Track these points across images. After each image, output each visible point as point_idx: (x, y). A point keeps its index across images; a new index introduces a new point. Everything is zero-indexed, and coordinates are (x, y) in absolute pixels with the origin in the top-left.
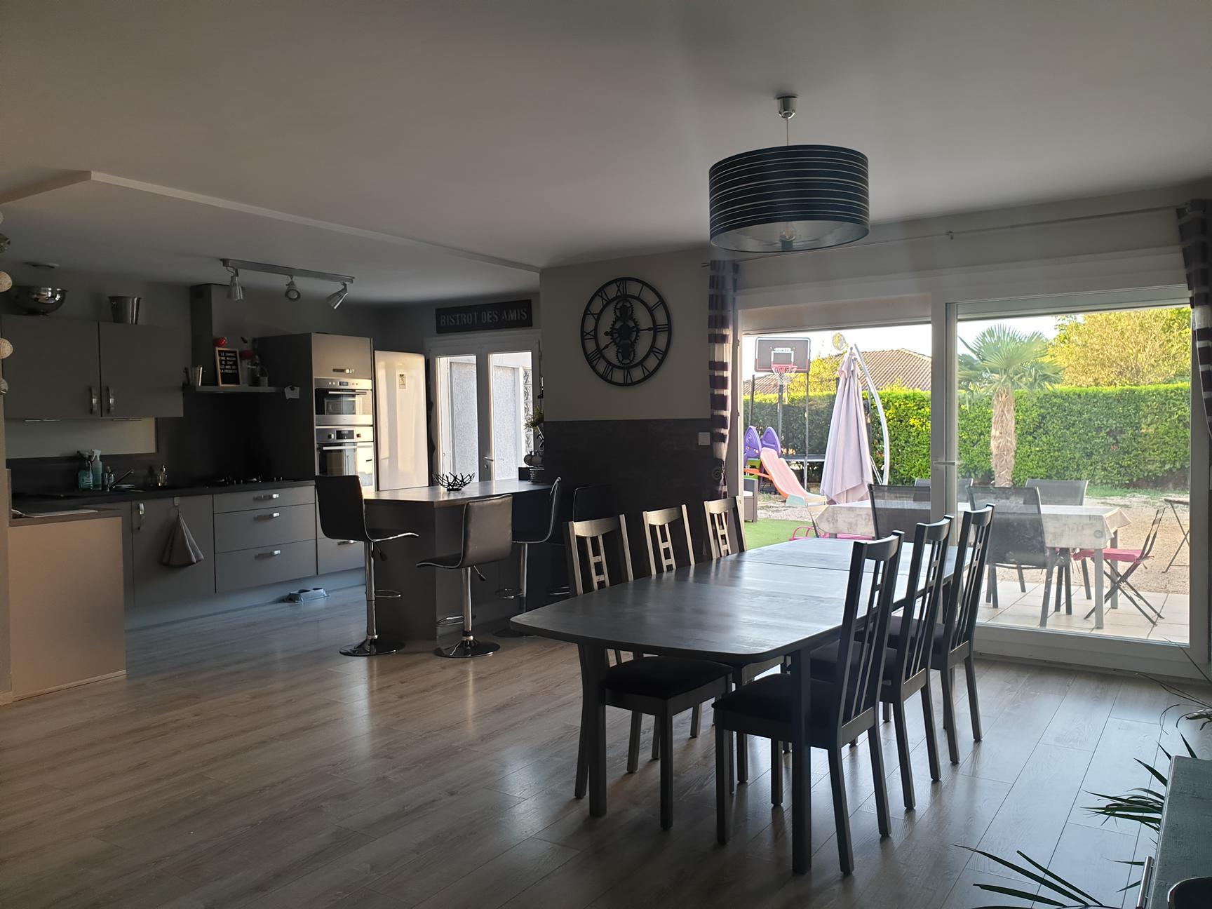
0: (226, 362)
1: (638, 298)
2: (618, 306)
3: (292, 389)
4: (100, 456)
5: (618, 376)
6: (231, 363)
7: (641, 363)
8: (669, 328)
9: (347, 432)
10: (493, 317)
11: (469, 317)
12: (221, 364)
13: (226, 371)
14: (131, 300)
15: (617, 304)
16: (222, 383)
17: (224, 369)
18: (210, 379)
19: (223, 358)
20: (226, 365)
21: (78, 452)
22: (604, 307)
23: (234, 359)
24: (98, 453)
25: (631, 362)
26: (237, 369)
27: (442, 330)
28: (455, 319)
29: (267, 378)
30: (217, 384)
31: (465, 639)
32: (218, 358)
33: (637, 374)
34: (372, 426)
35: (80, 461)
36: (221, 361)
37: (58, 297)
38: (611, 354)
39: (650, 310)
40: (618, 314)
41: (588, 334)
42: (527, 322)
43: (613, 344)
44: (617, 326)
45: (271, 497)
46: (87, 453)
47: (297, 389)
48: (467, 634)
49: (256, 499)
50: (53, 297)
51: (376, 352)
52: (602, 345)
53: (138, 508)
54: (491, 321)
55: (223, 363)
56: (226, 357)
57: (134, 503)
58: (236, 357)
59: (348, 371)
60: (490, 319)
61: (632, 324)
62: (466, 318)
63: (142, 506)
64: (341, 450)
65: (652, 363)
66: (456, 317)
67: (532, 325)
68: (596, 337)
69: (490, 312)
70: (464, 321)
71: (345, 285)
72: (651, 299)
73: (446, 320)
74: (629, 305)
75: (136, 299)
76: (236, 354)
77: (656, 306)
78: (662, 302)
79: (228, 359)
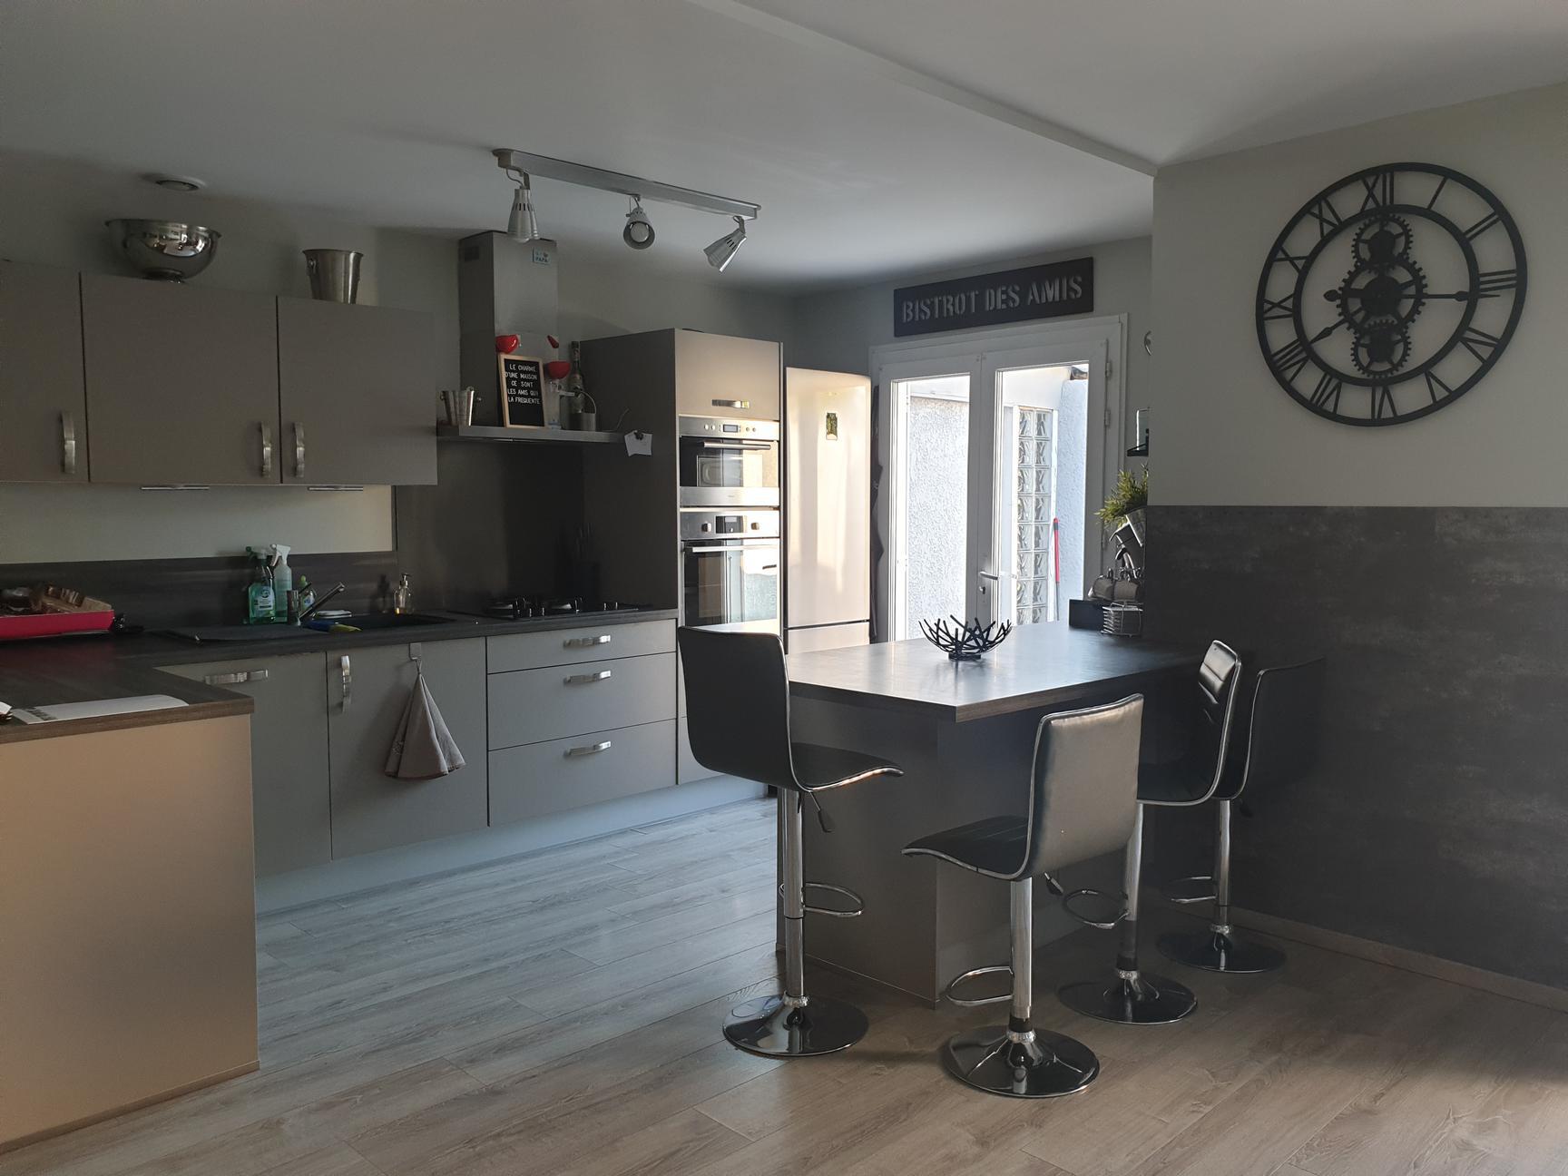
0: (518, 383)
1: (1428, 213)
2: (1366, 236)
3: (639, 437)
4: (289, 557)
5: (1356, 402)
6: (528, 384)
7: (1426, 369)
8: (1518, 280)
9: (735, 520)
10: (1009, 297)
11: (960, 299)
12: (509, 386)
13: (520, 400)
14: (343, 257)
15: (1362, 231)
16: (511, 423)
17: (514, 396)
18: (489, 414)
19: (514, 375)
20: (519, 387)
21: (248, 549)
22: (1325, 241)
23: (535, 377)
24: (283, 552)
25: (1395, 367)
26: (539, 397)
27: (904, 329)
28: (931, 307)
29: (594, 415)
30: (502, 424)
31: (1015, 1037)
32: (504, 374)
33: (1410, 396)
34: (778, 508)
35: (251, 566)
36: (509, 380)
37: (201, 245)
38: (1339, 351)
39: (1464, 240)
40: (1365, 253)
41: (1274, 305)
42: (1081, 304)
43: (1346, 325)
44: (1361, 282)
45: (596, 642)
46: (263, 551)
47: (648, 437)
48: (1021, 1026)
49: (569, 645)
50: (191, 243)
51: (788, 369)
52: (1312, 330)
53: (339, 665)
54: (1004, 306)
55: (514, 383)
56: (519, 372)
57: (332, 656)
58: (537, 373)
59: (738, 404)
60: (1003, 302)
61: (1402, 276)
62: (953, 305)
63: (346, 660)
64: (719, 554)
65: (1457, 368)
66: (933, 303)
67: (1092, 310)
68: (1296, 315)
69: (1004, 289)
70: (948, 310)
71: (741, 222)
72: (1463, 208)
73: (913, 311)
74: (1396, 229)
75: (352, 255)
76: (537, 369)
77: (1481, 228)
78: (1501, 214)
79: (522, 376)
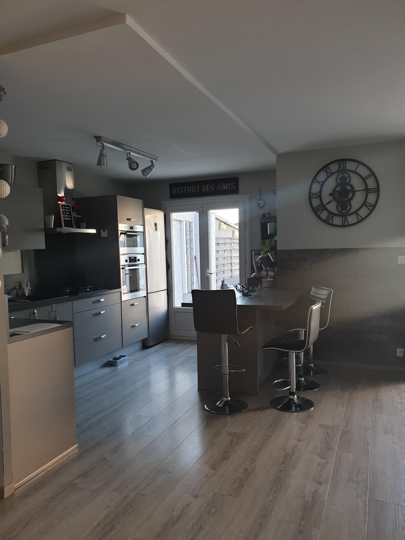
1: (355, 172)
2: (339, 177)
5: (337, 221)
7: (356, 212)
8: (377, 190)
9: (133, 258)
10: (211, 188)
11: (194, 188)
12: (63, 214)
13: (66, 219)
14: (11, 167)
15: (338, 175)
16: (65, 227)
17: (65, 217)
20: (66, 214)
22: (328, 177)
23: (70, 211)
25: (348, 211)
26: (71, 217)
27: (173, 196)
29: (85, 224)
30: (61, 227)
32: (61, 210)
33: (352, 219)
34: (143, 254)
36: (63, 212)
38: (332, 207)
39: (364, 180)
40: (339, 181)
41: (314, 194)
42: (235, 191)
43: (334, 200)
44: (338, 189)
45: (99, 301)
47: (106, 231)
49: (94, 302)
51: (144, 208)
52: (325, 202)
53: (34, 313)
54: (209, 191)
59: (132, 220)
60: (209, 189)
61: (349, 188)
62: (191, 189)
63: (36, 311)
65: (363, 212)
66: (184, 189)
67: (238, 193)
68: (320, 197)
69: (209, 185)
70: (189, 191)
71: (152, 162)
72: (364, 172)
73: (177, 190)
74: (347, 176)
75: (14, 166)
76: (70, 208)
77: (368, 177)
78: (373, 174)
79: (66, 210)
